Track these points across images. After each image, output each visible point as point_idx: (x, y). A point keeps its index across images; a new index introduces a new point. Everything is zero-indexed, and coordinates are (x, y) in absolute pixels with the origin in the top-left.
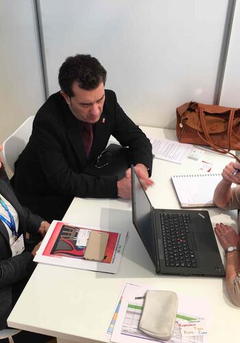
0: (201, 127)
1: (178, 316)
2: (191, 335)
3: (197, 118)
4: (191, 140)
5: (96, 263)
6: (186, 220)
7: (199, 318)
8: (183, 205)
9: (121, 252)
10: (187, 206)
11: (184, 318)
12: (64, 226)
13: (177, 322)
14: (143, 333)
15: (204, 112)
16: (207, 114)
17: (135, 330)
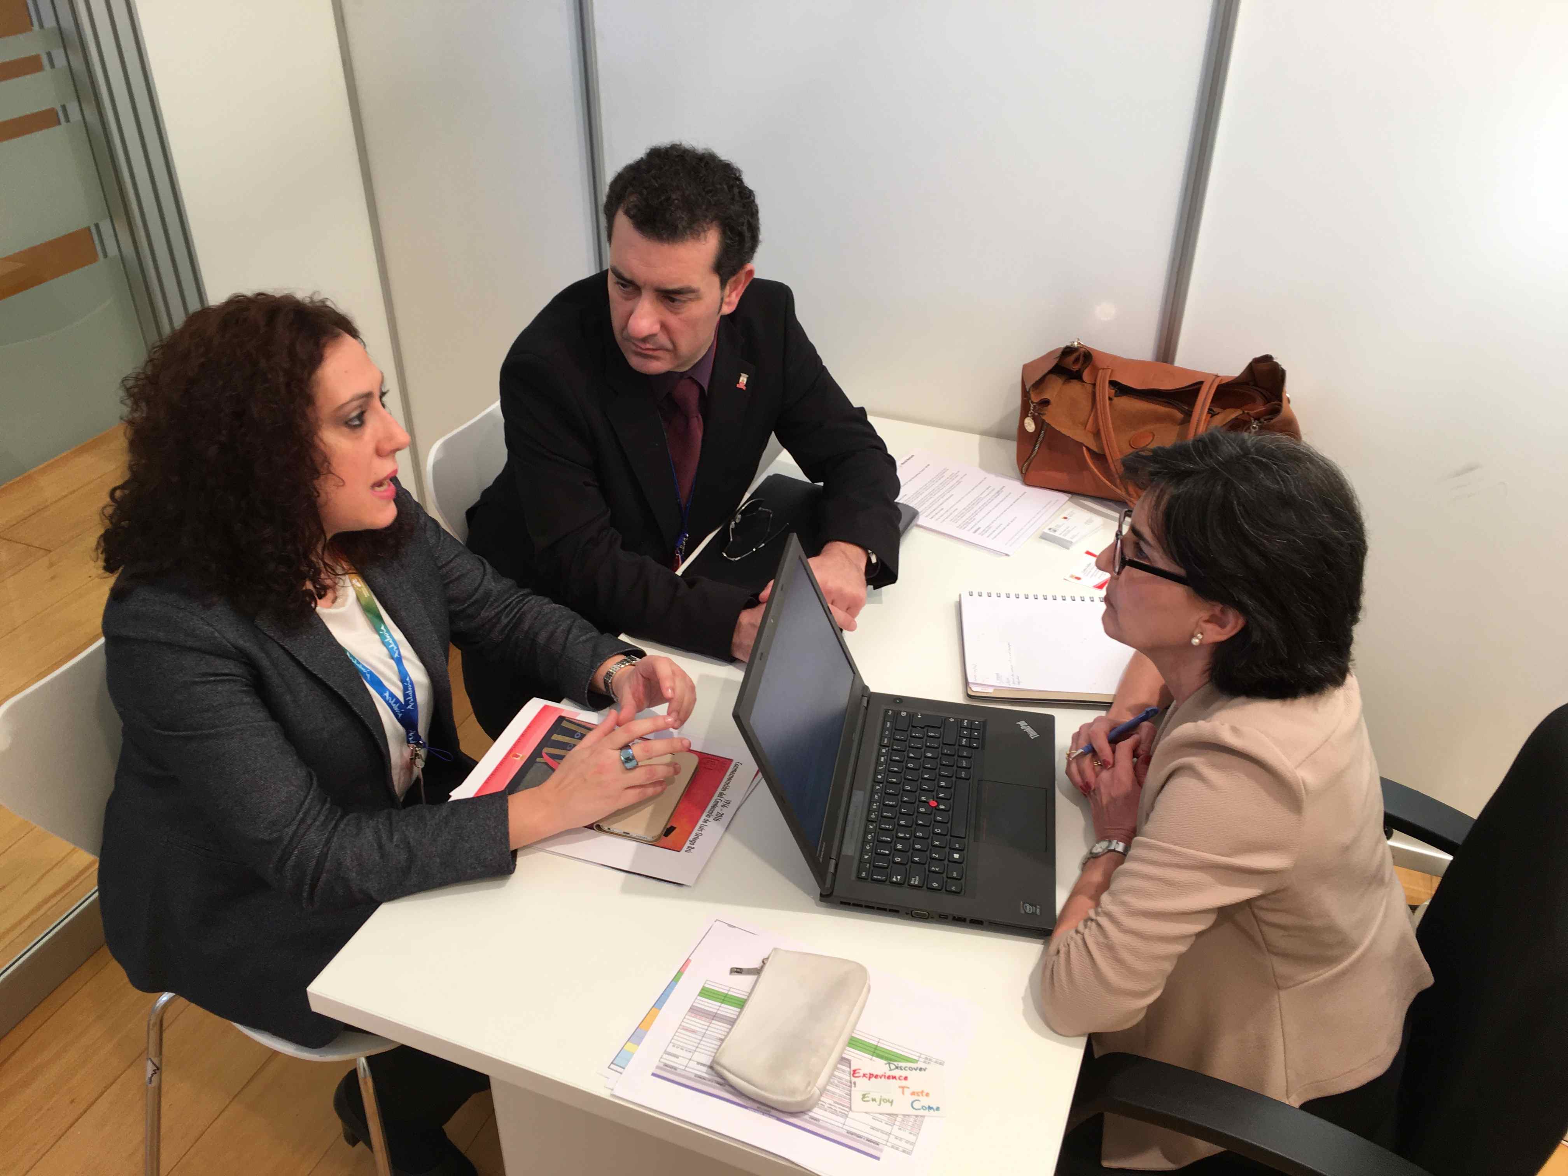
0: (1097, 434)
1: (854, 1043)
2: (886, 1108)
3: (1086, 404)
4: (1062, 477)
5: (634, 844)
6: (970, 738)
7: (928, 1060)
8: (976, 690)
9: (726, 819)
10: (990, 692)
11: (876, 1051)
12: (561, 719)
13: (848, 1062)
14: (724, 1083)
15: (1113, 384)
16: (1121, 390)
17: (703, 1071)
